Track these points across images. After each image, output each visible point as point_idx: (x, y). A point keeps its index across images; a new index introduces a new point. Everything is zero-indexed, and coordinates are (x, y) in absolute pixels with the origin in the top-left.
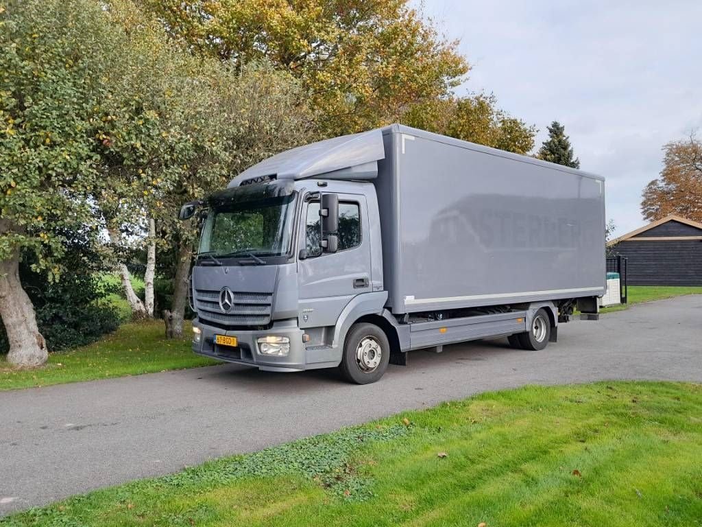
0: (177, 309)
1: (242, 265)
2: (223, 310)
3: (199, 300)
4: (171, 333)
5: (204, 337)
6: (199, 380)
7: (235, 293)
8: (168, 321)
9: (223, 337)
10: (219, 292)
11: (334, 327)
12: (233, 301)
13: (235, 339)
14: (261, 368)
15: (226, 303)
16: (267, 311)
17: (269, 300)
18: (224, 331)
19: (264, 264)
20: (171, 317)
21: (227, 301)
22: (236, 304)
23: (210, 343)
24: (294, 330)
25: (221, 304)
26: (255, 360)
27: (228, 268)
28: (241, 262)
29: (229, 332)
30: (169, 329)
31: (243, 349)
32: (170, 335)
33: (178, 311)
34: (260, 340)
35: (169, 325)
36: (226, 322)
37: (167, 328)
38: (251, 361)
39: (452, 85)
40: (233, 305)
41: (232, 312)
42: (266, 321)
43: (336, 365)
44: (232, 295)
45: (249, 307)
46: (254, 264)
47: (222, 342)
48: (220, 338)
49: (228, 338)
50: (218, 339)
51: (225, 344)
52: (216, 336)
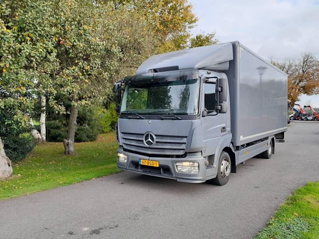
0: (70, 139)
1: (162, 119)
2: (147, 145)
3: (123, 138)
4: (68, 152)
5: (130, 161)
6: (122, 184)
7: (156, 135)
8: (66, 145)
9: (147, 161)
10: (143, 135)
11: (214, 155)
12: (155, 140)
13: (158, 162)
14: (178, 180)
15: (149, 141)
16: (183, 146)
17: (185, 140)
18: (148, 158)
19: (180, 120)
20: (68, 143)
21: (150, 140)
22: (157, 142)
23: (136, 164)
24: (200, 158)
25: (145, 142)
26: (174, 176)
27: (150, 121)
28: (162, 117)
29: (151, 158)
30: (67, 150)
31: (162, 168)
32: (66, 153)
33: (71, 140)
34: (177, 164)
35: (67, 147)
36: (149, 152)
37: (66, 149)
38: (170, 176)
39: (190, 28)
40: (155, 142)
41: (154, 147)
42: (181, 153)
43: (215, 177)
44: (154, 137)
46: (173, 119)
47: (146, 164)
48: (145, 161)
49: (152, 161)
50: (143, 162)
51: (149, 165)
52: (141, 160)
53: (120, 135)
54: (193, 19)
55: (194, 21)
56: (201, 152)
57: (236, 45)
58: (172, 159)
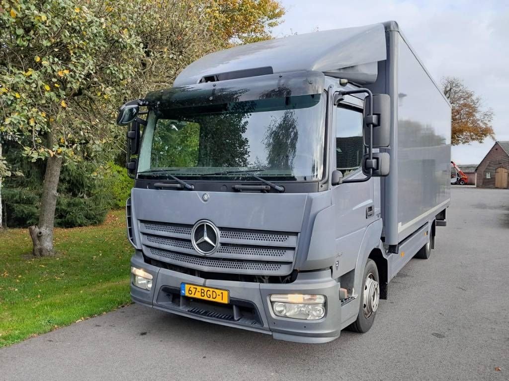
0: (45, 225)
1: (236, 190)
2: (201, 252)
3: (144, 234)
4: (41, 251)
5: (159, 286)
6: (141, 337)
7: (221, 229)
8: (36, 238)
9: (199, 288)
10: (190, 226)
11: (354, 270)
12: (220, 239)
13: (225, 293)
14: (276, 336)
15: (205, 242)
16: (289, 256)
17: (292, 241)
18: (201, 280)
19: (281, 192)
20: (40, 233)
21: (207, 239)
22: (223, 244)
23: (174, 294)
24: (328, 283)
25: (194, 243)
26: (266, 325)
27: (208, 195)
28: (237, 186)
29: (209, 282)
30: (39, 247)
31: (236, 306)
32: (36, 252)
33: (47, 227)
34: (274, 298)
35: (38, 242)
36: (206, 268)
37: (35, 245)
38: (257, 325)
40: (219, 245)
41: (216, 255)
42: (284, 271)
43: (354, 320)
44: (217, 232)
45: (249, 250)
46: (262, 191)
47: (198, 296)
48: (194, 288)
49: (211, 290)
50: (189, 290)
51: (205, 298)
52: (186, 285)
53: (137, 226)
54: (277, 11)
55: (279, 15)
56: (331, 268)
57: (392, 28)
58: (262, 284)
